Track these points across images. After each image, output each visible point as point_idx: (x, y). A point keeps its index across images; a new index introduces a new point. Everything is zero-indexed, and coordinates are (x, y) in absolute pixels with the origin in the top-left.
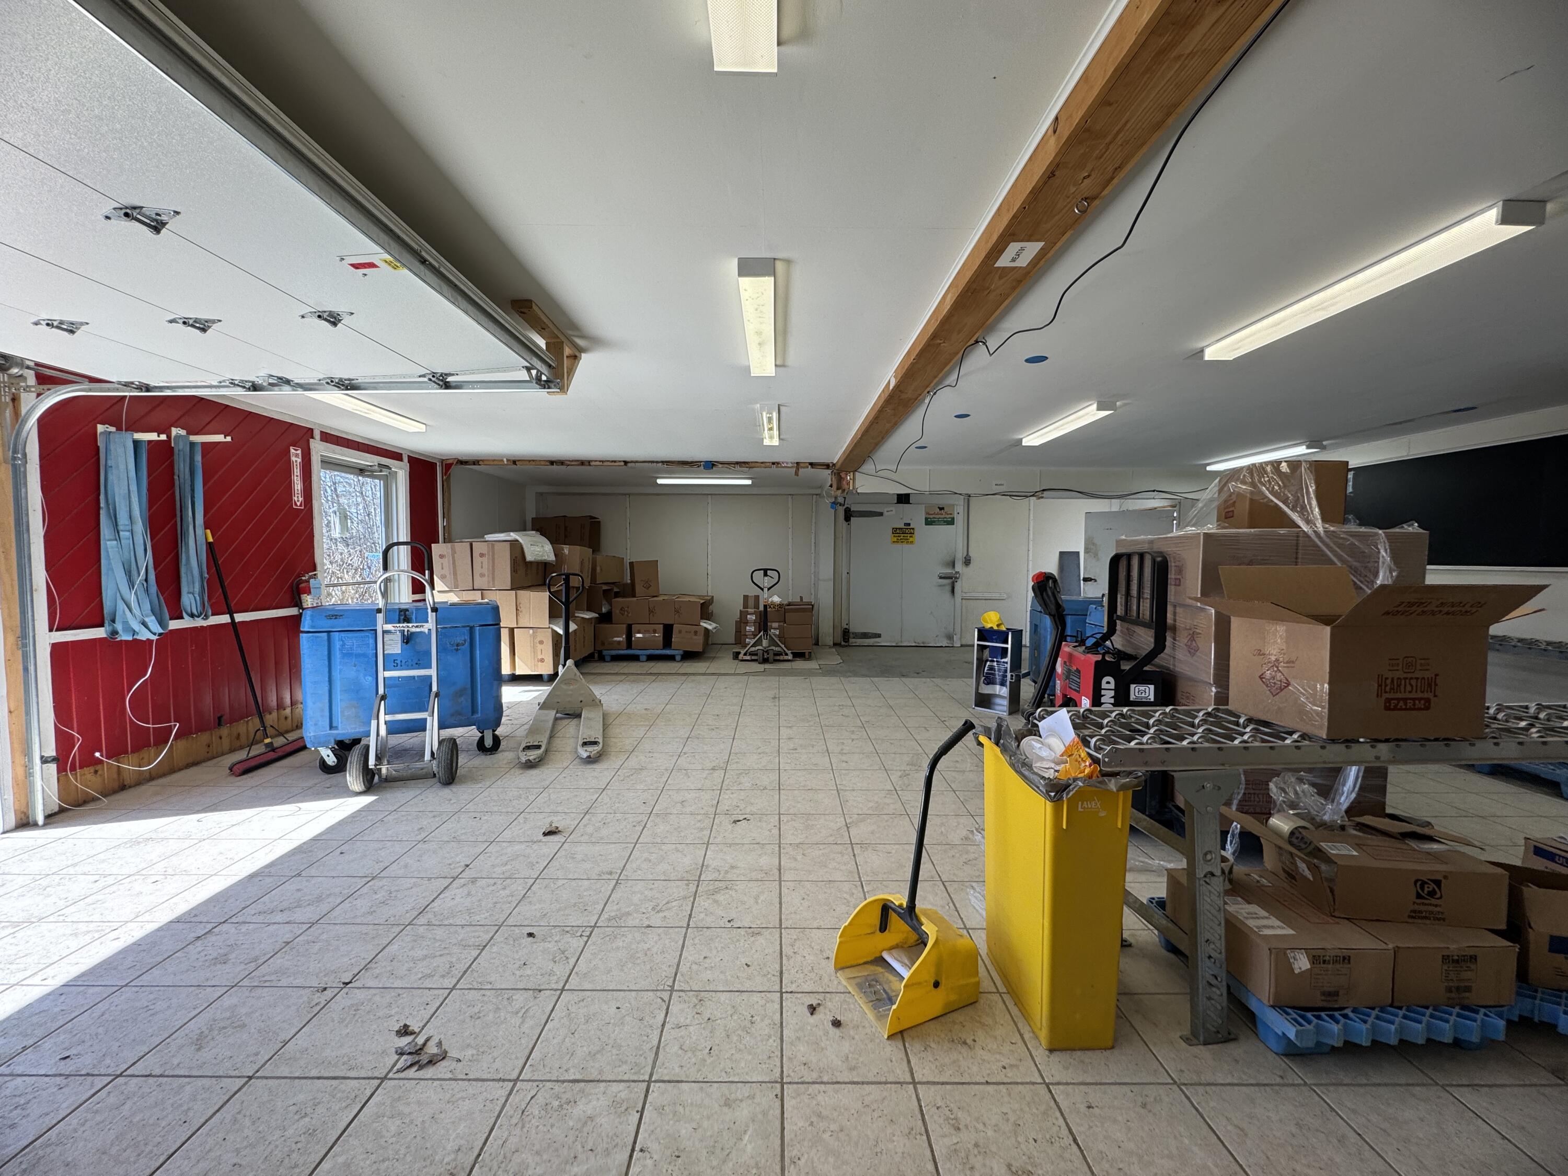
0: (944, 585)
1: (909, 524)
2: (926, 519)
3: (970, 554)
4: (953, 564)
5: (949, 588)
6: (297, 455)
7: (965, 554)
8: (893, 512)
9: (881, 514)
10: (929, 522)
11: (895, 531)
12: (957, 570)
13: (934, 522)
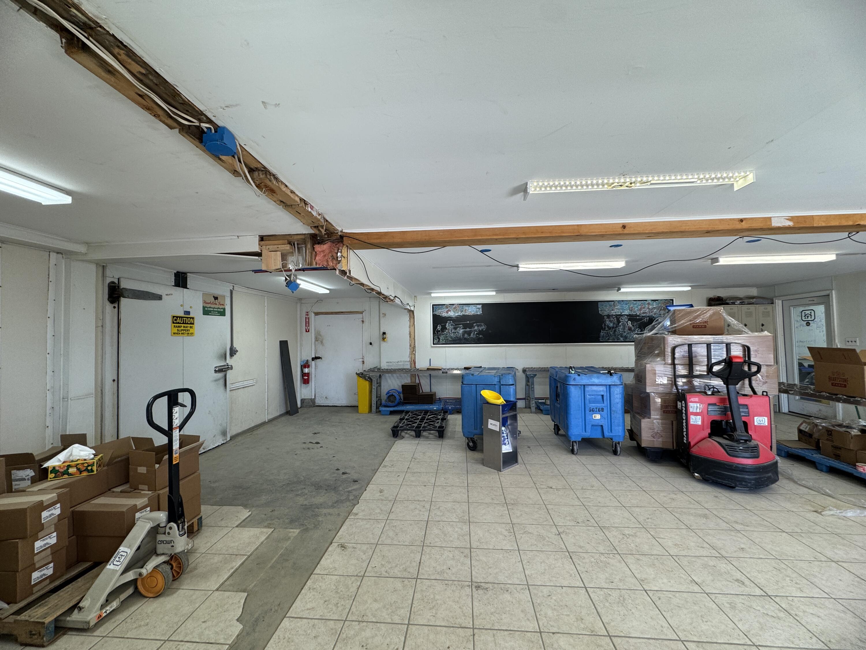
0: (219, 379)
1: (187, 313)
2: (204, 308)
3: (234, 344)
4: (224, 357)
5: (222, 382)
7: (231, 345)
8: (172, 297)
9: (159, 297)
10: (206, 312)
11: (176, 319)
12: (227, 362)
13: (210, 311)
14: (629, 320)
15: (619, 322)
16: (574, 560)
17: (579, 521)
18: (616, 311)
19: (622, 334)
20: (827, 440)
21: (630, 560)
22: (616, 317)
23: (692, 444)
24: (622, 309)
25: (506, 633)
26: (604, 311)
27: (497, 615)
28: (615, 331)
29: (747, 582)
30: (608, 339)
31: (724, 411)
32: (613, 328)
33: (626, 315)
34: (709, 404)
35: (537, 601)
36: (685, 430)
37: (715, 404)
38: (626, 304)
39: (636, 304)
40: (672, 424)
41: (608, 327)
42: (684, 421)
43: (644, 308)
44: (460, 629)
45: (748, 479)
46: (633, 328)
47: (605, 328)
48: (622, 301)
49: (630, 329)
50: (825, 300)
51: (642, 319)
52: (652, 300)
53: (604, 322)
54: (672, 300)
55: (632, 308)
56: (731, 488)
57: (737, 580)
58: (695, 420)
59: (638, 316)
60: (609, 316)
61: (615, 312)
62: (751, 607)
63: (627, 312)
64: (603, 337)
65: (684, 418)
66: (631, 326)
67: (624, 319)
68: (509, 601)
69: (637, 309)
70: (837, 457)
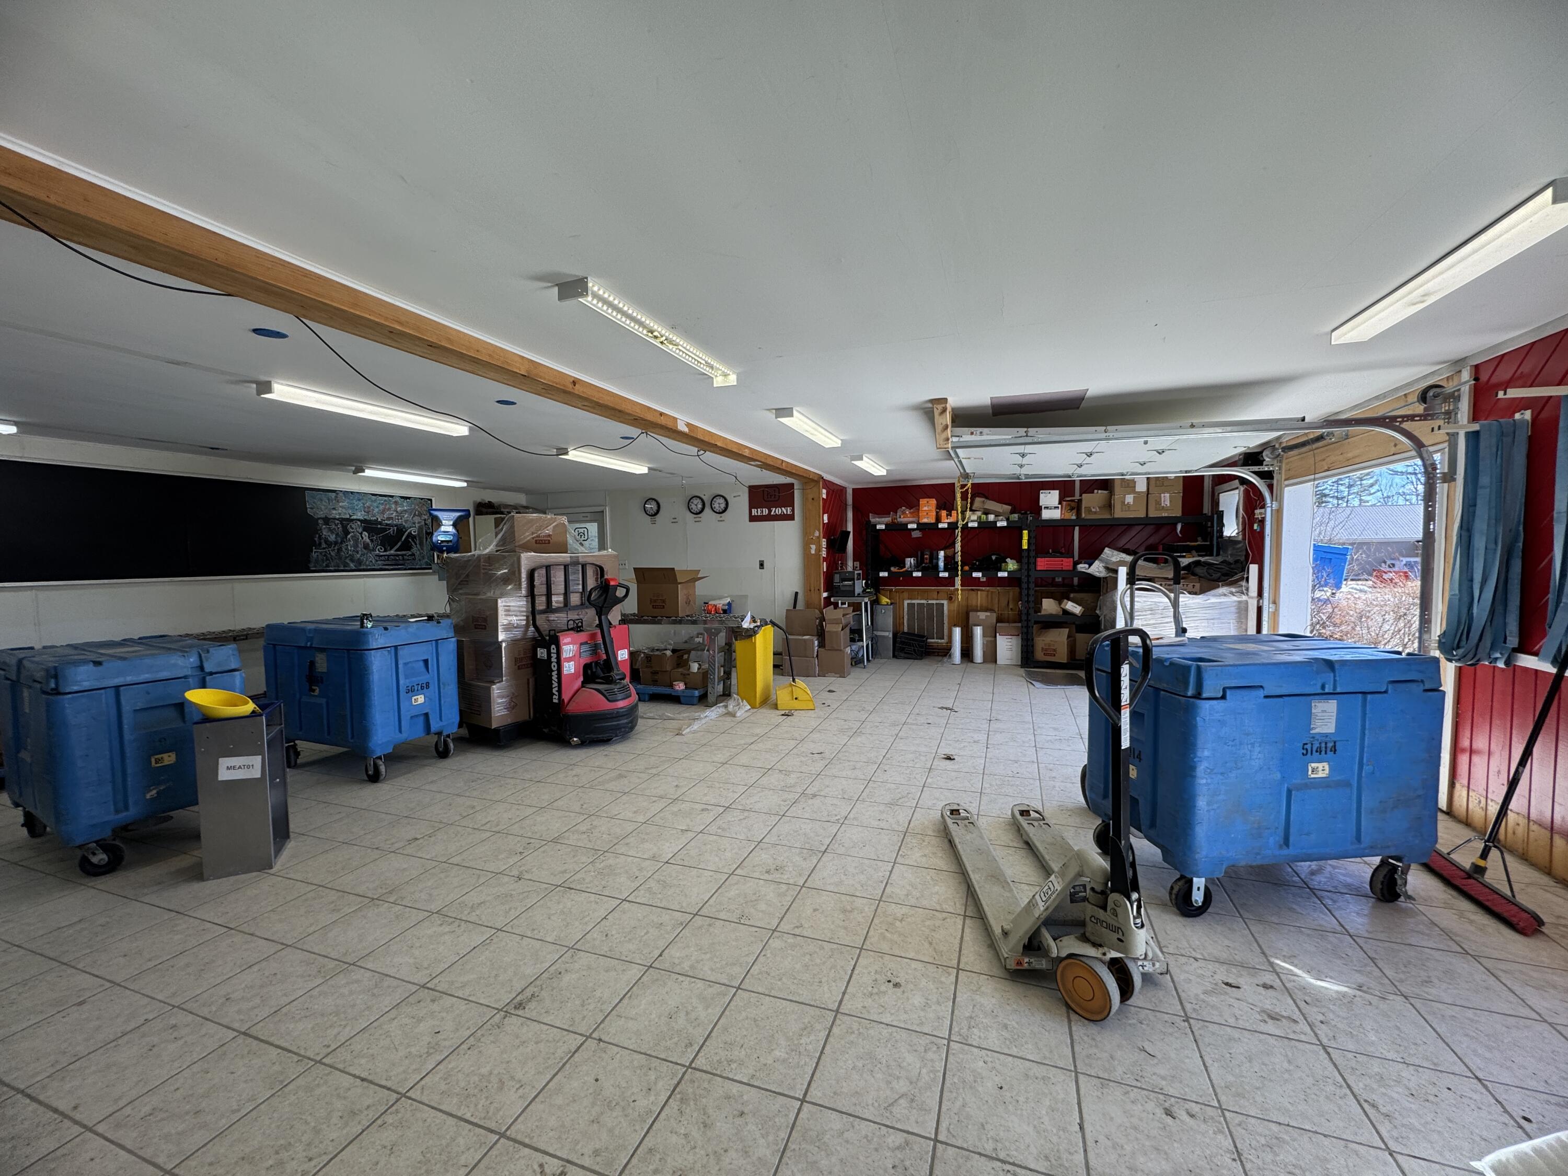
14: (364, 530)
15: (347, 533)
16: (578, 888)
17: (521, 850)
18: (341, 511)
19: (352, 556)
20: (647, 667)
21: (621, 849)
22: (342, 524)
23: (566, 701)
24: (353, 508)
25: (625, 1001)
26: (318, 509)
27: (590, 1001)
28: (340, 550)
29: (709, 807)
30: (327, 566)
31: (595, 650)
32: (336, 543)
33: (359, 520)
34: (581, 644)
35: (605, 949)
36: (555, 684)
37: (586, 643)
38: (359, 500)
39: (375, 501)
40: (528, 683)
41: (326, 541)
42: (554, 674)
43: (389, 509)
44: (576, 1055)
45: (627, 723)
46: (371, 546)
47: (320, 544)
48: (352, 493)
49: (366, 547)
50: (598, 517)
51: (385, 530)
52: (402, 497)
53: (317, 531)
54: (431, 500)
55: (369, 507)
56: (606, 741)
57: (703, 810)
58: (569, 668)
59: (380, 523)
60: (327, 520)
61: (340, 514)
62: (729, 822)
63: (360, 515)
64: (317, 561)
65: (554, 669)
66: (368, 540)
67: (356, 528)
68: (579, 979)
69: (376, 510)
70: (655, 683)
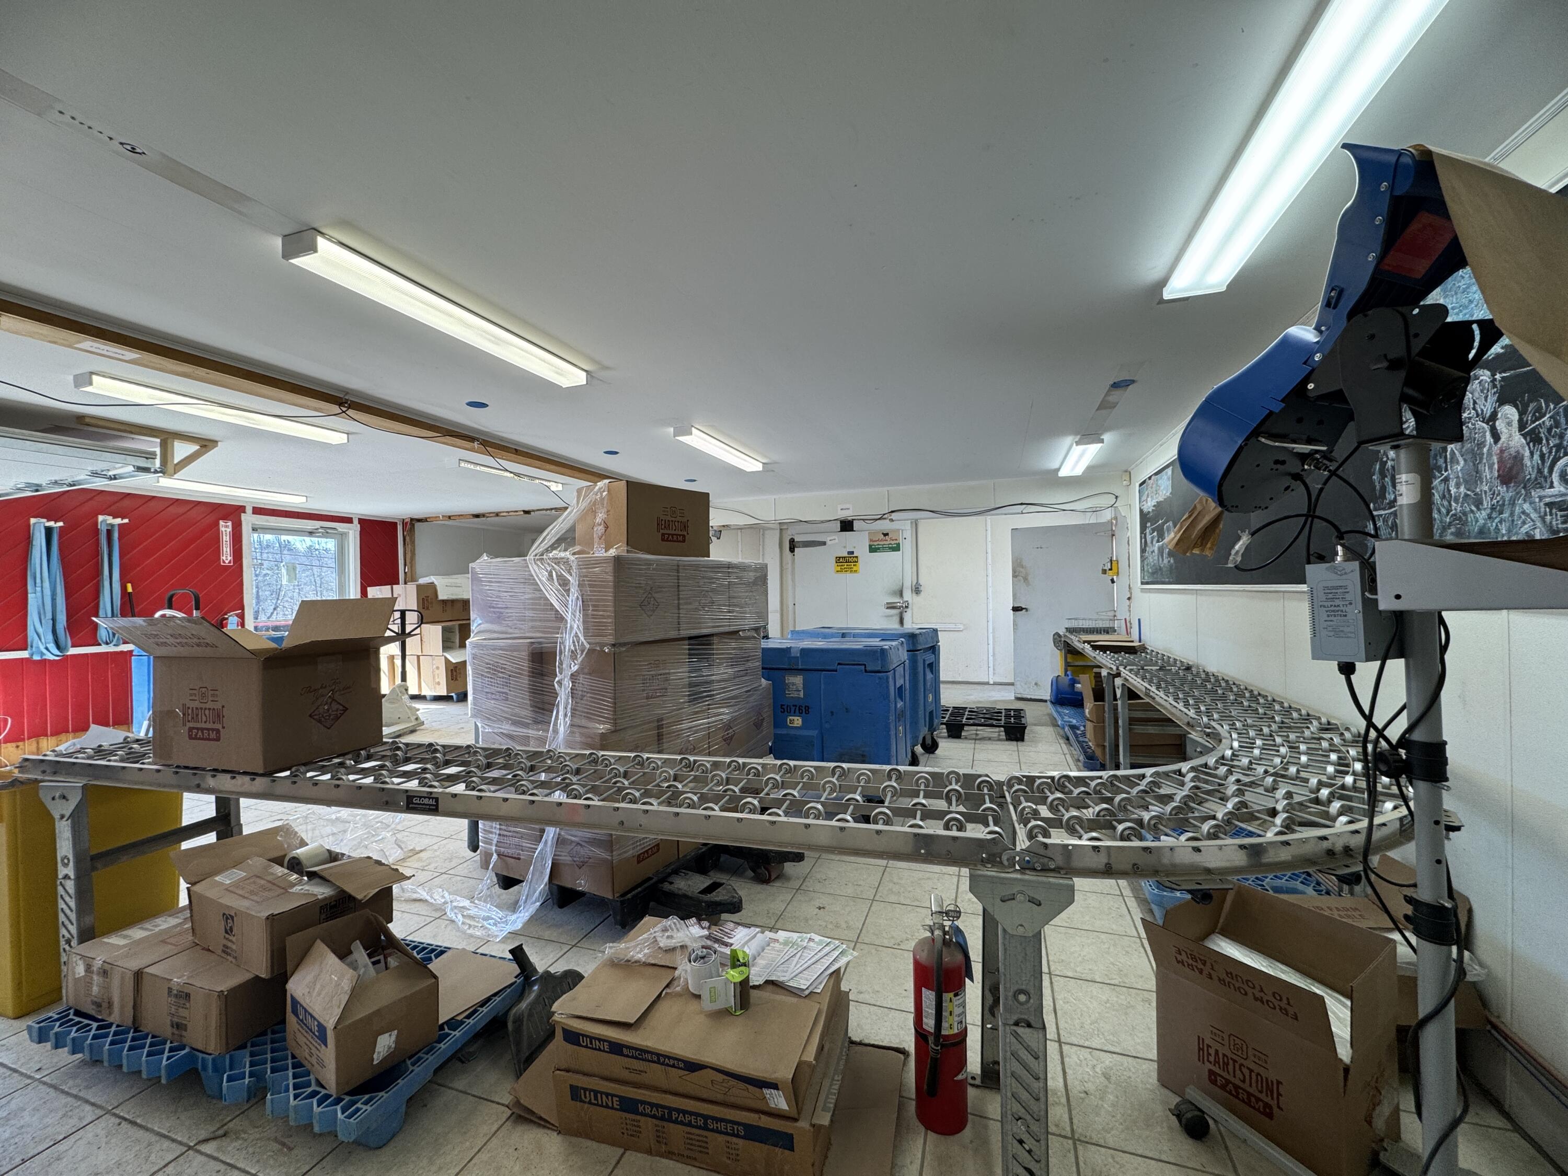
0: (891, 616)
1: (853, 553)
2: (870, 546)
3: (921, 582)
4: (901, 593)
5: (897, 619)
6: (227, 527)
7: (914, 583)
8: (837, 541)
9: (824, 543)
10: (873, 549)
11: (838, 560)
12: (905, 599)
13: (879, 549)
